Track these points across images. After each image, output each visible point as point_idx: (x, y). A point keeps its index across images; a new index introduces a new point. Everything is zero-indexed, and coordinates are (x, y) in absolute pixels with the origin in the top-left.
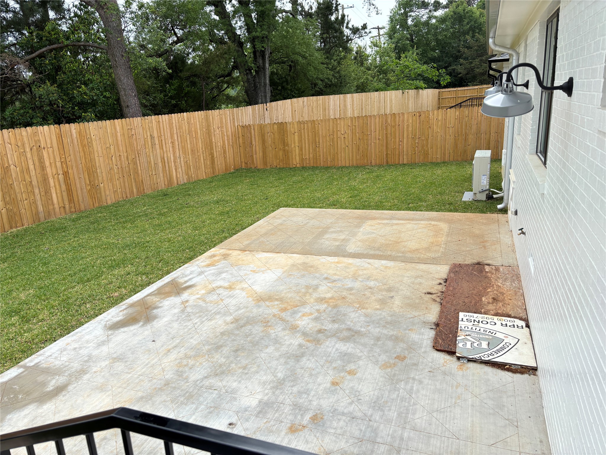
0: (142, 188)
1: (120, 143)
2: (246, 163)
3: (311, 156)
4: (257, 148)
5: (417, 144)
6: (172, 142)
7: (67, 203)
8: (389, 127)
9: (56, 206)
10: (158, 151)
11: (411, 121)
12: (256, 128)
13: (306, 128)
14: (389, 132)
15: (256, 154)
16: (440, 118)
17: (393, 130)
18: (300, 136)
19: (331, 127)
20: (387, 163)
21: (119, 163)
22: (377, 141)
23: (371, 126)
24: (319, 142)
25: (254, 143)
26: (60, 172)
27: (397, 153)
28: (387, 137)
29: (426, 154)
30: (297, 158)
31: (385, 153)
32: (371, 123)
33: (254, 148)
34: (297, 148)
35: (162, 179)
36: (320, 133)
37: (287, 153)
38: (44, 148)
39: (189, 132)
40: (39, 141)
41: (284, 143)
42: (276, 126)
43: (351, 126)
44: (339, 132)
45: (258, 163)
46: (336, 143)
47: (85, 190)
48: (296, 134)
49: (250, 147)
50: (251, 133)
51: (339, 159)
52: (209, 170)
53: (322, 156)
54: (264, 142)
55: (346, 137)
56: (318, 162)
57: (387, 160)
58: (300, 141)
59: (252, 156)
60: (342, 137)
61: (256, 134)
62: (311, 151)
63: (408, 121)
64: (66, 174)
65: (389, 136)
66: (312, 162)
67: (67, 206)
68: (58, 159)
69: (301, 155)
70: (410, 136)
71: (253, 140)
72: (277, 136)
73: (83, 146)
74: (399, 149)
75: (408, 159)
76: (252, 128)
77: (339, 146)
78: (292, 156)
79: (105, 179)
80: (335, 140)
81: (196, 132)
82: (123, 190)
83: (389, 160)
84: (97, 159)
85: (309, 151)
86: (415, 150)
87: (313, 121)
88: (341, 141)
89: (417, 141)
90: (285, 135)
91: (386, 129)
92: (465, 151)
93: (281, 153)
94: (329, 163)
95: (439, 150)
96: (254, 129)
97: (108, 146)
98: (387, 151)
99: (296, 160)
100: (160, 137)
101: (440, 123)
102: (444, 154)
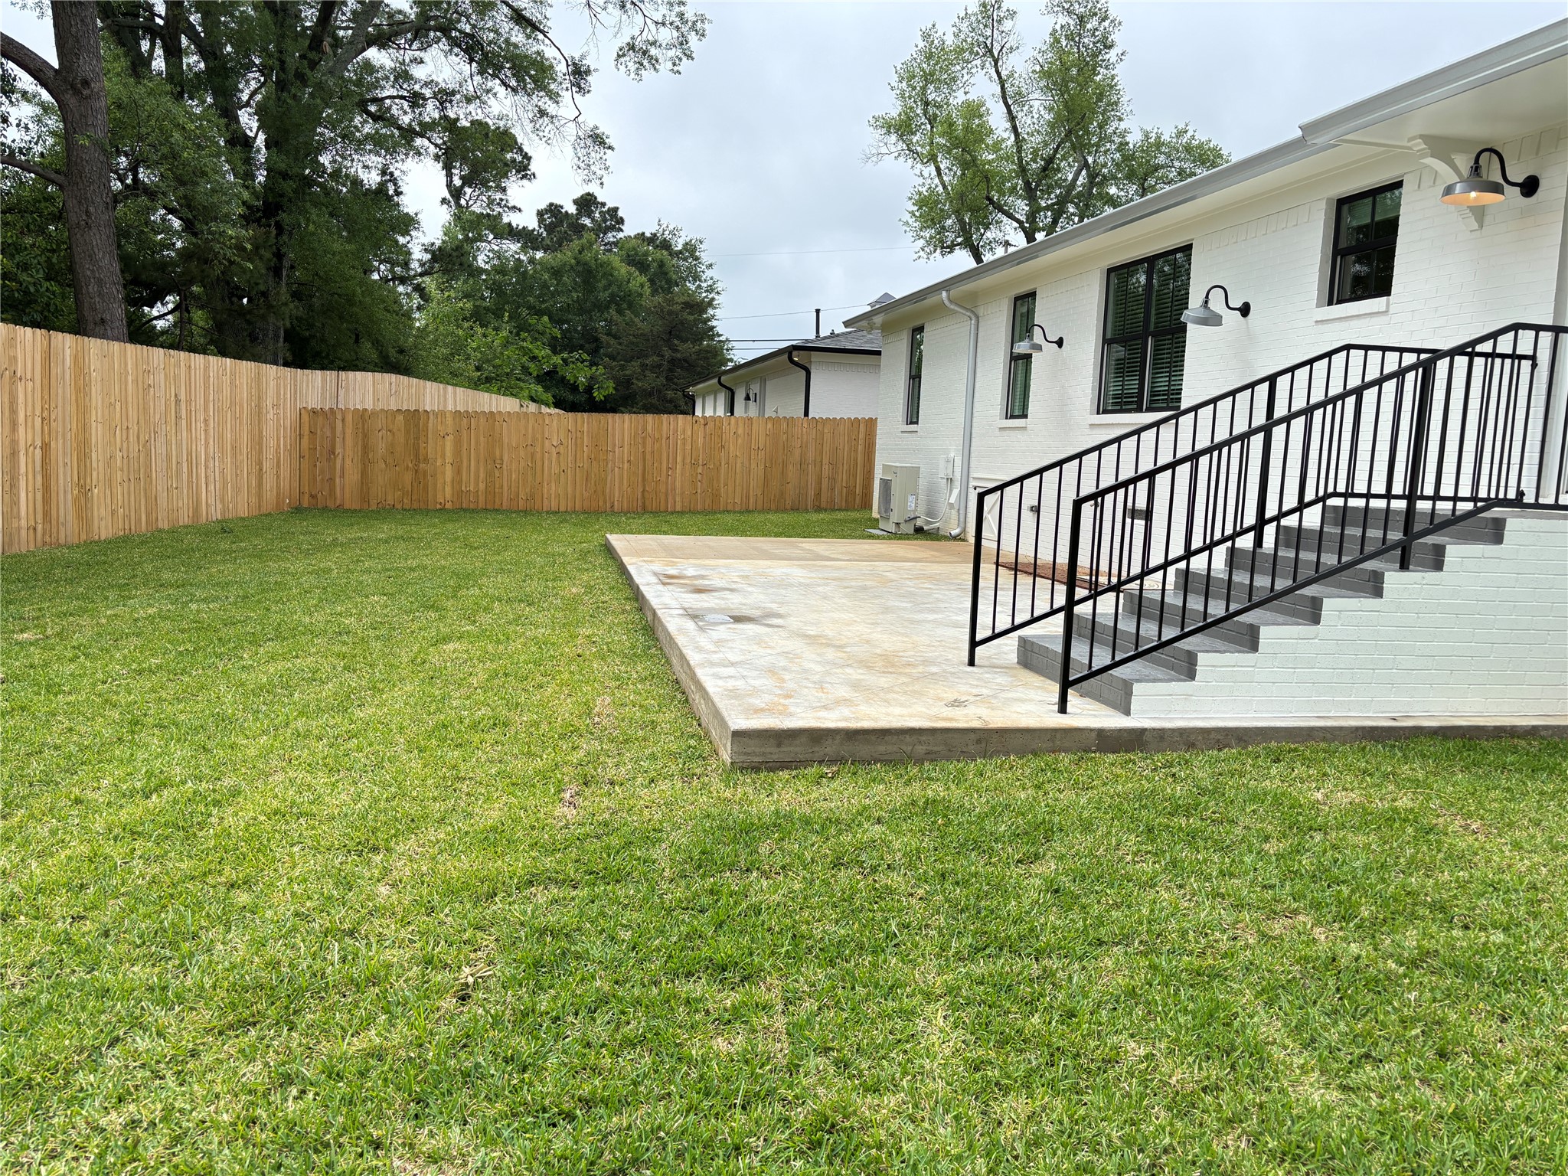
0: (154, 515)
1: (130, 399)
2: (312, 496)
3: (482, 486)
4: (348, 462)
5: (699, 477)
6: (206, 420)
7: (40, 520)
8: (649, 441)
9: (23, 523)
10: (184, 434)
11: (689, 433)
12: (349, 418)
13: (473, 427)
14: (649, 449)
15: (342, 476)
16: (740, 431)
17: (656, 445)
18: (458, 443)
19: (530, 431)
20: (644, 508)
21: (125, 445)
22: (626, 465)
23: (614, 436)
24: (502, 459)
25: (338, 450)
26: (39, 443)
27: (663, 490)
28: (644, 459)
29: (716, 496)
30: (448, 489)
31: (640, 489)
32: (614, 428)
33: (339, 462)
34: (448, 467)
35: (185, 501)
36: (506, 440)
37: (421, 478)
38: (21, 379)
39: (233, 403)
40: (15, 358)
41: (417, 455)
42: (401, 417)
43: (574, 431)
44: (547, 441)
45: (347, 496)
46: (539, 464)
47: (69, 497)
48: (449, 439)
49: (329, 460)
50: (333, 429)
51: (545, 496)
52: (254, 500)
53: (506, 488)
54: (366, 449)
55: (562, 452)
56: (497, 500)
57: (644, 503)
58: (457, 452)
59: (332, 480)
60: (554, 451)
61: (349, 431)
62: (482, 475)
63: (684, 431)
64: (46, 447)
65: (648, 456)
66: (482, 499)
67: (40, 527)
68: (38, 412)
69: (457, 481)
70: (688, 460)
71: (338, 445)
72: (401, 438)
73: (78, 391)
74: (667, 483)
75: (683, 502)
76: (339, 416)
77: (546, 469)
78: (435, 485)
79: (101, 477)
80: (538, 456)
81: (241, 406)
82: (127, 512)
83: (647, 503)
84: (94, 424)
85: (477, 477)
86: (696, 488)
87: (491, 413)
88: (550, 459)
89: (700, 471)
90: (422, 438)
91: (644, 443)
92: (782, 494)
93: (408, 477)
94: (521, 503)
95: (738, 489)
96: (343, 420)
97: (113, 400)
98: (644, 486)
99: (445, 493)
100: (189, 401)
101: (740, 441)
102: (748, 498)
